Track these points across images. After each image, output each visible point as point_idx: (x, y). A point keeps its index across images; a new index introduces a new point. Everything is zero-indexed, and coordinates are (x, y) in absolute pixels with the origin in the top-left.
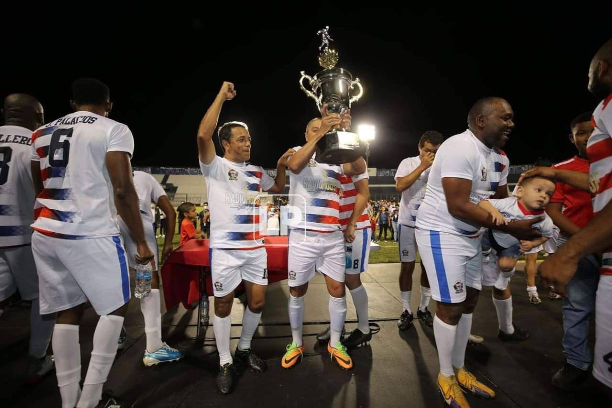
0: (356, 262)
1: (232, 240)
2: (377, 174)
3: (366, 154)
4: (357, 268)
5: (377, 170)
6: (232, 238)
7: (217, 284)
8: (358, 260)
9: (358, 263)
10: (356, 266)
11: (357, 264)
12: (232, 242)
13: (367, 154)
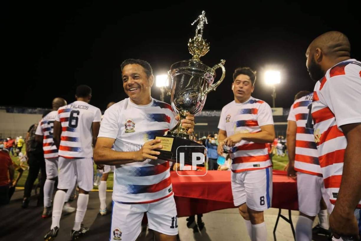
0: (262, 199)
1: (133, 193)
2: (284, 113)
3: (272, 96)
4: (264, 204)
5: (284, 110)
6: (133, 191)
7: (116, 232)
8: (263, 197)
9: (265, 200)
10: (263, 203)
11: (263, 200)
12: (133, 196)
13: (274, 96)
